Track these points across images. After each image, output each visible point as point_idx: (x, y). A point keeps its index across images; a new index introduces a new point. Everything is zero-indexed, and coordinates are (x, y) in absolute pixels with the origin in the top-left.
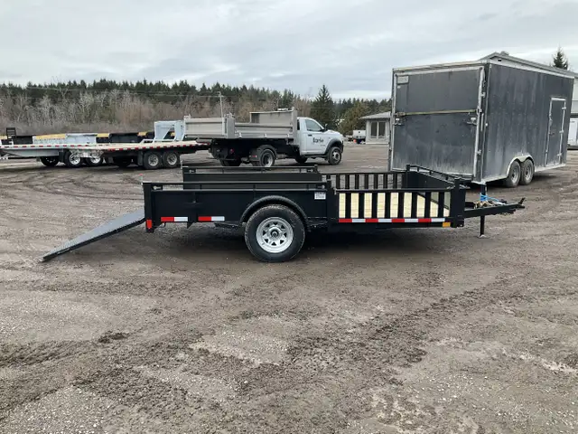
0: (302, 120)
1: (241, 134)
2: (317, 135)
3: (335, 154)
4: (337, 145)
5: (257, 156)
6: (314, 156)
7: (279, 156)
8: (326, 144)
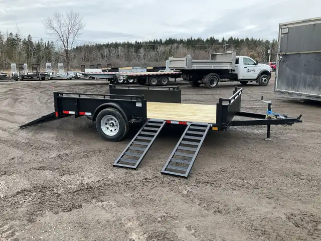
0: (241, 58)
1: (195, 67)
2: (251, 67)
3: (264, 79)
4: (265, 73)
5: (206, 80)
6: (251, 80)
7: (221, 80)
8: (258, 72)
